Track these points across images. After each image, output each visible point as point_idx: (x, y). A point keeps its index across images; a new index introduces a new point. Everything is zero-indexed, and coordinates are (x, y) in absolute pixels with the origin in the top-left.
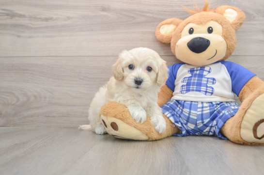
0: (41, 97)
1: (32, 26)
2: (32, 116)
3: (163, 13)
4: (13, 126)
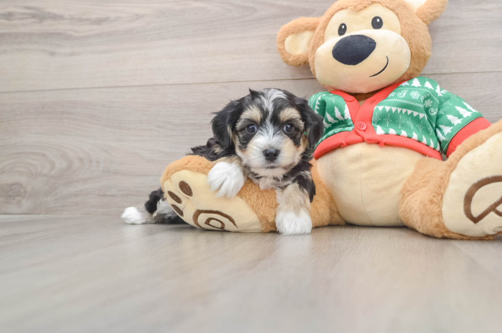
0: (91, 161)
1: (75, 34)
2: (76, 195)
4: (46, 214)
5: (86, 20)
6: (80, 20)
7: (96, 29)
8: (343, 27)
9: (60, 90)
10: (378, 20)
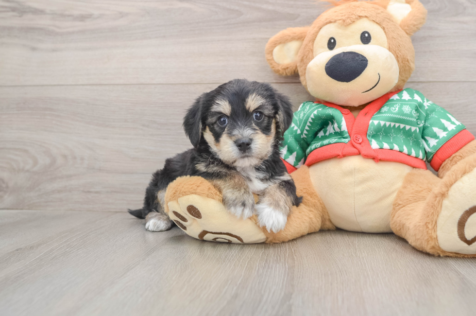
0: (75, 158)
1: (57, 30)
2: (59, 191)
4: (29, 209)
5: (69, 16)
6: (63, 16)
7: (79, 25)
8: (332, 41)
9: (43, 86)
10: (367, 35)
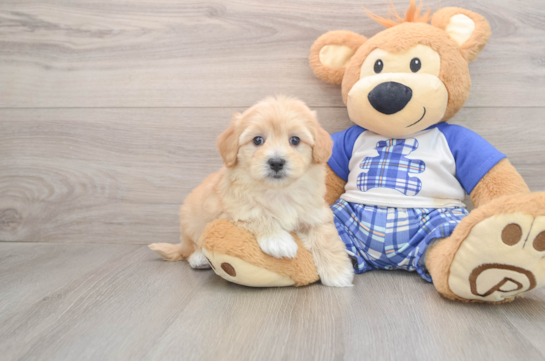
0: (95, 187)
1: (73, 47)
3: (331, 20)
4: (45, 242)
6: (79, 31)
8: (379, 63)
10: (417, 62)
